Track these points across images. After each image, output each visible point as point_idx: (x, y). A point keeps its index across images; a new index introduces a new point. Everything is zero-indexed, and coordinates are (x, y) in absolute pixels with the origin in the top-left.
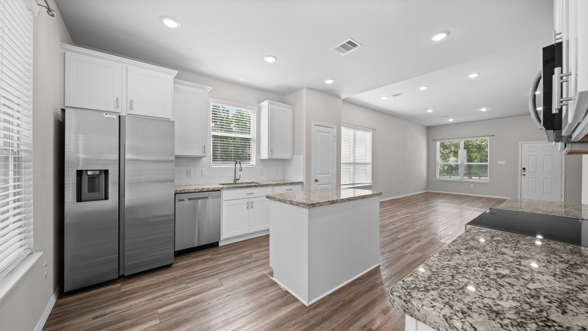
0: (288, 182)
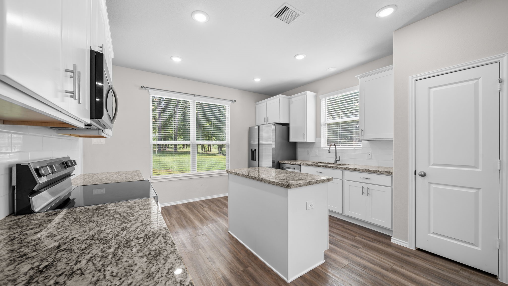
0: (364, 169)
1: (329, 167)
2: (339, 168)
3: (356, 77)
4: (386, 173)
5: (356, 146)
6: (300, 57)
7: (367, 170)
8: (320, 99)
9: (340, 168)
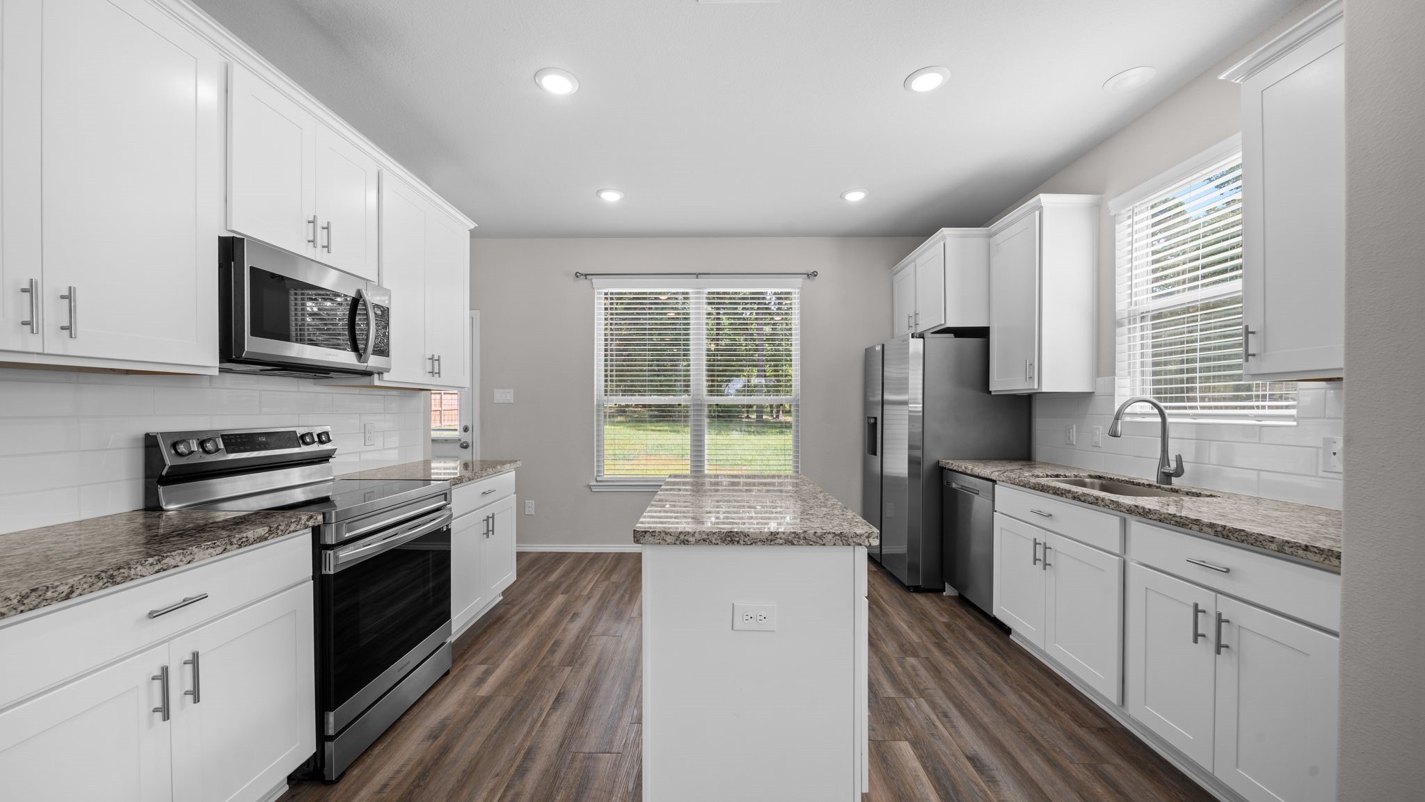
1: (1074, 498)
2: (1108, 502)
3: (1222, 77)
4: (1309, 555)
5: (1270, 407)
6: (926, 83)
7: (1219, 529)
8: (1112, 214)
9: (1111, 506)
